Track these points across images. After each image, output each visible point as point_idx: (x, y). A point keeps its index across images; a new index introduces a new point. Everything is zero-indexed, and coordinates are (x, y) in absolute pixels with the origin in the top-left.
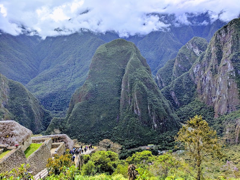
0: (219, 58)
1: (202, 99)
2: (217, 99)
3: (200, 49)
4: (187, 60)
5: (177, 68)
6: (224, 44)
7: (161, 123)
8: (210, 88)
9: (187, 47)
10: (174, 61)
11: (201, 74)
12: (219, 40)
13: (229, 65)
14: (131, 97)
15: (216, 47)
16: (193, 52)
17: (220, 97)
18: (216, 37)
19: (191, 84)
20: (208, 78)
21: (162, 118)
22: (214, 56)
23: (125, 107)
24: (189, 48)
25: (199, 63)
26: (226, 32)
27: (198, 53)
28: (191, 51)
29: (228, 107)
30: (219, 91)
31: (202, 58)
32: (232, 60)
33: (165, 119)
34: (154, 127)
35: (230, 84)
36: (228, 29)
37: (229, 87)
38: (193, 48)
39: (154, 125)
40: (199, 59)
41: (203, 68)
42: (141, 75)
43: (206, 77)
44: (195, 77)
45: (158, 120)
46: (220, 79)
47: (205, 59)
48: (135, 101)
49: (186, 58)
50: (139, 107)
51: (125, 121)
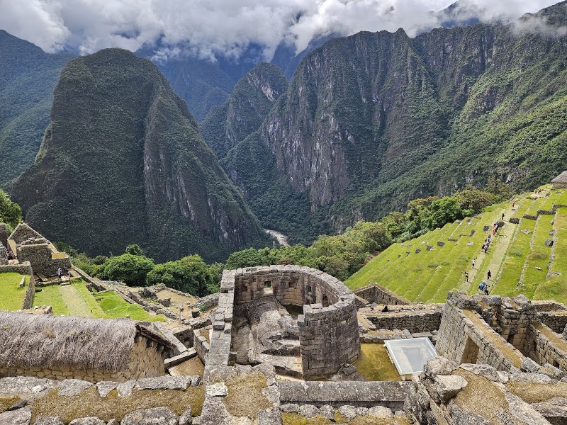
0: (313, 108)
1: (288, 182)
2: (312, 180)
3: (273, 87)
4: (251, 108)
5: (233, 124)
6: (318, 81)
7: (235, 230)
8: (300, 161)
9: (249, 82)
10: (225, 110)
11: (282, 135)
12: (311, 74)
13: (332, 121)
14: (172, 183)
15: (306, 86)
16: (261, 92)
17: (318, 175)
18: (306, 68)
19: (264, 153)
20: (297, 143)
21: (236, 221)
22: (304, 103)
23: (161, 206)
24: (253, 84)
25: (278, 115)
26: (322, 60)
27: (271, 96)
28: (257, 91)
29: (333, 192)
30: (316, 167)
31: (282, 105)
32: (336, 112)
33: (240, 221)
34: (223, 237)
35: (333, 153)
36: (325, 55)
37: (333, 158)
38: (260, 85)
39: (222, 234)
40: (276, 107)
41: (286, 125)
42: (185, 136)
43: (291, 143)
44: (272, 140)
45: (230, 224)
46: (318, 144)
47: (288, 107)
48: (182, 192)
49: (249, 104)
50: (191, 203)
51: (165, 233)
